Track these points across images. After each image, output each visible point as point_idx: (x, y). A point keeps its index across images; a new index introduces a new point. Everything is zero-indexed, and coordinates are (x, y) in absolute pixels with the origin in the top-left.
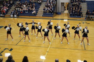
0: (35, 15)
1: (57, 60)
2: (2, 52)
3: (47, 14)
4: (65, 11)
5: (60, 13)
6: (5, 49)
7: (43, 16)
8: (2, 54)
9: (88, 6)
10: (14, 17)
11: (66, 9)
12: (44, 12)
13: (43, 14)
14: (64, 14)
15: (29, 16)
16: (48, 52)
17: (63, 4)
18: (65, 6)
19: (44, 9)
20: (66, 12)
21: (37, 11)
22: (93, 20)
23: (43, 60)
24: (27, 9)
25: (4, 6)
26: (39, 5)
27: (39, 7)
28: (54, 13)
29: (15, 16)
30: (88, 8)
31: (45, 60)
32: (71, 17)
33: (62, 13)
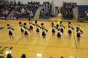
1: (52, 57)
2: (3, 50)
3: (43, 17)
4: (59, 14)
6: (6, 48)
7: (39, 18)
8: (3, 52)
9: (79, 10)
10: (13, 19)
12: (40, 15)
13: (40, 17)
14: (58, 16)
16: (44, 50)
17: (57, 8)
18: (59, 9)
19: (40, 13)
20: (60, 15)
21: (34, 14)
22: (83, 22)
23: (39, 57)
25: (5, 9)
26: (36, 9)
27: (36, 11)
28: (49, 16)
29: (15, 18)
30: (79, 12)
31: (41, 57)
32: (64, 19)
33: (56, 16)
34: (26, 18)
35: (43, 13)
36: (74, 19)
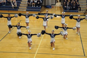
0: (16, 9)
3: (32, 8)
4: (57, 3)
5: (51, 6)
11: (59, 1)
13: (27, 8)
14: (55, 7)
15: (8, 10)
19: (29, 1)
20: (59, 4)
21: (18, 4)
24: (5, 1)
28: (42, 6)
33: (52, 6)
34: (6, 10)
35: (33, 2)
36: (80, 10)
